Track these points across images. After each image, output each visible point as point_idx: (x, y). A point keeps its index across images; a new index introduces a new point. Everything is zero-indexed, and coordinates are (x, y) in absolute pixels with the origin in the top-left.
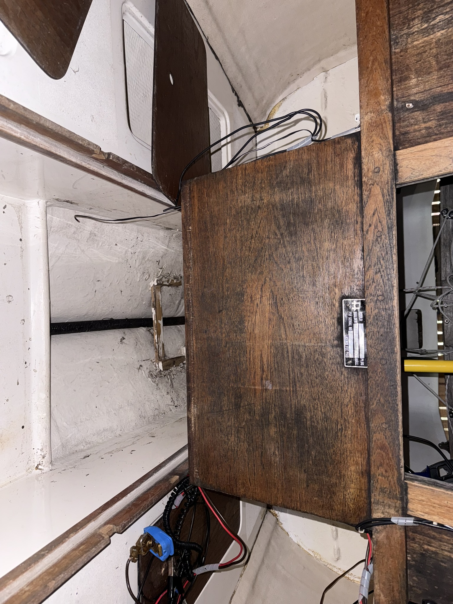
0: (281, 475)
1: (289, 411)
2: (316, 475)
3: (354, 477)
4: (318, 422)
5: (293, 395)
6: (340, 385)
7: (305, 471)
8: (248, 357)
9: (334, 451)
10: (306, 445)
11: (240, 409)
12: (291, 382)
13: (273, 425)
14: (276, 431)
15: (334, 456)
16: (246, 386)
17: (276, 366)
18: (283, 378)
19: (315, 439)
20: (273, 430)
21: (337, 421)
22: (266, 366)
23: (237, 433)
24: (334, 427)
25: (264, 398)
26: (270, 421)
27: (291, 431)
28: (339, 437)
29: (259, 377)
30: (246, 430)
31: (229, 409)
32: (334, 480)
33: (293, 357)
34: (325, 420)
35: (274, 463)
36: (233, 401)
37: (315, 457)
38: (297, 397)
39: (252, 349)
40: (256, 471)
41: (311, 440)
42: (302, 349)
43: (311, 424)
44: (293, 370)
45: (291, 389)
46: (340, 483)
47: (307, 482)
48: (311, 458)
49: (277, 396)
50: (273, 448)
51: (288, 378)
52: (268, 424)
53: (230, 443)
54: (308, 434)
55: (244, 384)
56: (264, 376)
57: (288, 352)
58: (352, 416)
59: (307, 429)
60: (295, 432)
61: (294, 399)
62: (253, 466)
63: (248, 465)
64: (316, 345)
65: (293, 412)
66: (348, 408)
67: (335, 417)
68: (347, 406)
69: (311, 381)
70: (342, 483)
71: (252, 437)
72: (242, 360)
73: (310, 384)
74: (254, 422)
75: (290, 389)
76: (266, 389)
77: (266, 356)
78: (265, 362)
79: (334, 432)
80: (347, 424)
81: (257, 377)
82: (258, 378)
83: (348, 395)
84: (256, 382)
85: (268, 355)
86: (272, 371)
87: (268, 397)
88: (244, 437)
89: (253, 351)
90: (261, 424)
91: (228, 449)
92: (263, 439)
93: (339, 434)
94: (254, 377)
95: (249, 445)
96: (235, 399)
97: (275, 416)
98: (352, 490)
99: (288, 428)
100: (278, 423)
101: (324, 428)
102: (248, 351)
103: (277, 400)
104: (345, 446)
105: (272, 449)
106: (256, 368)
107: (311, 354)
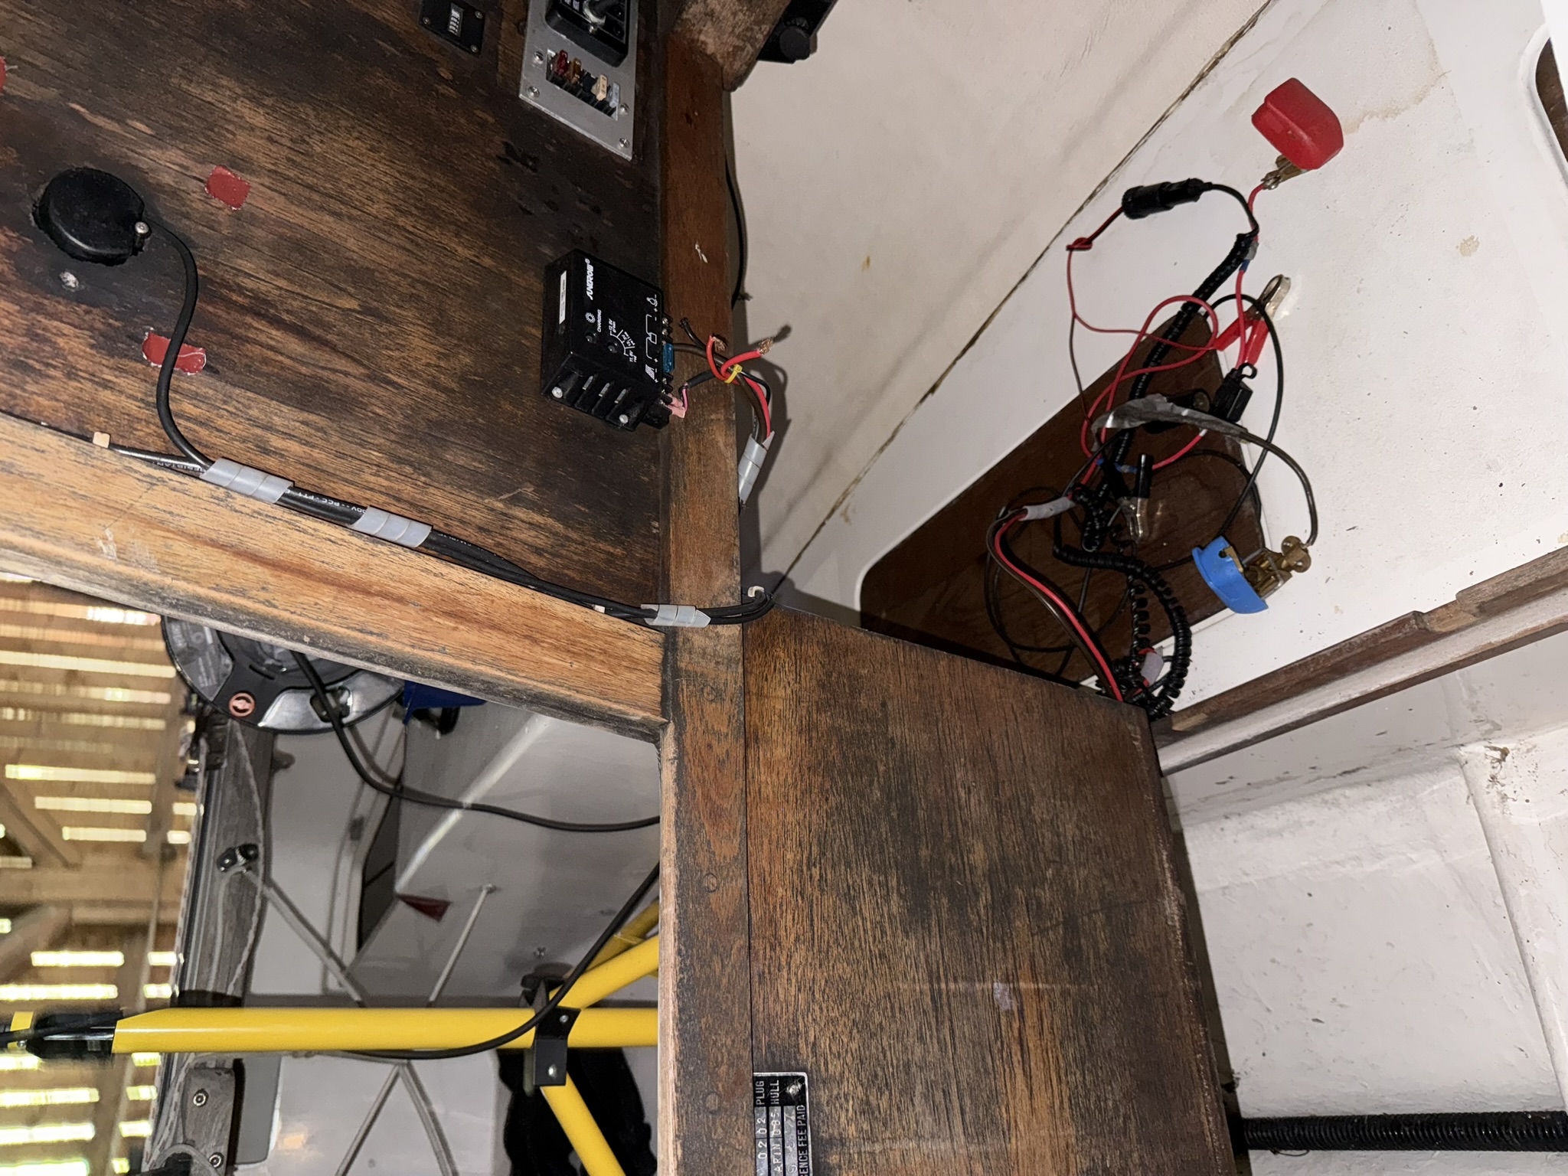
0: (947, 732)
1: (945, 915)
2: (866, 734)
3: (778, 727)
4: (870, 883)
5: (938, 968)
6: (817, 1008)
7: (894, 745)
8: (1064, 1086)
9: (827, 799)
10: (894, 814)
11: (1064, 918)
12: (946, 1008)
13: (980, 872)
14: (971, 856)
15: (827, 786)
16: (1057, 988)
17: (989, 1059)
18: (968, 1019)
19: (874, 832)
20: (978, 856)
21: (822, 891)
22: (1015, 1059)
23: (1060, 846)
24: (828, 872)
25: (1010, 954)
26: (987, 884)
27: (935, 857)
28: (815, 841)
29: (1029, 1023)
30: (1041, 855)
31: (1089, 915)
32: (824, 720)
33: (946, 1094)
34: (852, 892)
35: (965, 765)
36: (1083, 941)
37: (871, 783)
38: (927, 961)
39: (1058, 1115)
40: (1006, 743)
41: (883, 830)
42: (926, 1125)
43: (886, 877)
44: (943, 1049)
45: (943, 986)
46: (809, 713)
47: (886, 716)
48: (882, 780)
49: (978, 961)
50: (972, 805)
51: (955, 1023)
52: (990, 874)
53: (1075, 818)
54: (894, 847)
55: (1065, 993)
56: (1016, 1025)
57: (963, 1112)
58: (784, 908)
59: (896, 862)
60: (924, 852)
61: (935, 953)
62: (1013, 757)
63: (1024, 758)
64: (888, 1144)
65: (934, 911)
66: (794, 931)
67: (829, 901)
68: (797, 939)
69: (894, 1016)
70: (804, 712)
71: (1025, 835)
72: (1078, 1075)
73: (897, 1006)
74: (1025, 878)
75: (947, 985)
76: (1007, 981)
77: (1019, 1093)
78: (1019, 1071)
79: (829, 855)
80: (797, 882)
81: (1035, 1019)
82: (1031, 1020)
83: (796, 974)
84: (1034, 1005)
85: (1014, 1098)
86: (999, 1043)
87: (999, 956)
88: (1043, 836)
89: (1053, 1107)
90: (1009, 873)
91: (1075, 802)
92: (999, 829)
93: (815, 849)
94: (1041, 1019)
95: (1029, 812)
96: (1080, 947)
97: (977, 900)
98: (781, 693)
99: (943, 864)
100: (968, 876)
101: (854, 865)
102: (1066, 1105)
103: (978, 949)
104: (801, 815)
105: (975, 806)
106: (1039, 1051)
107: (899, 1109)
